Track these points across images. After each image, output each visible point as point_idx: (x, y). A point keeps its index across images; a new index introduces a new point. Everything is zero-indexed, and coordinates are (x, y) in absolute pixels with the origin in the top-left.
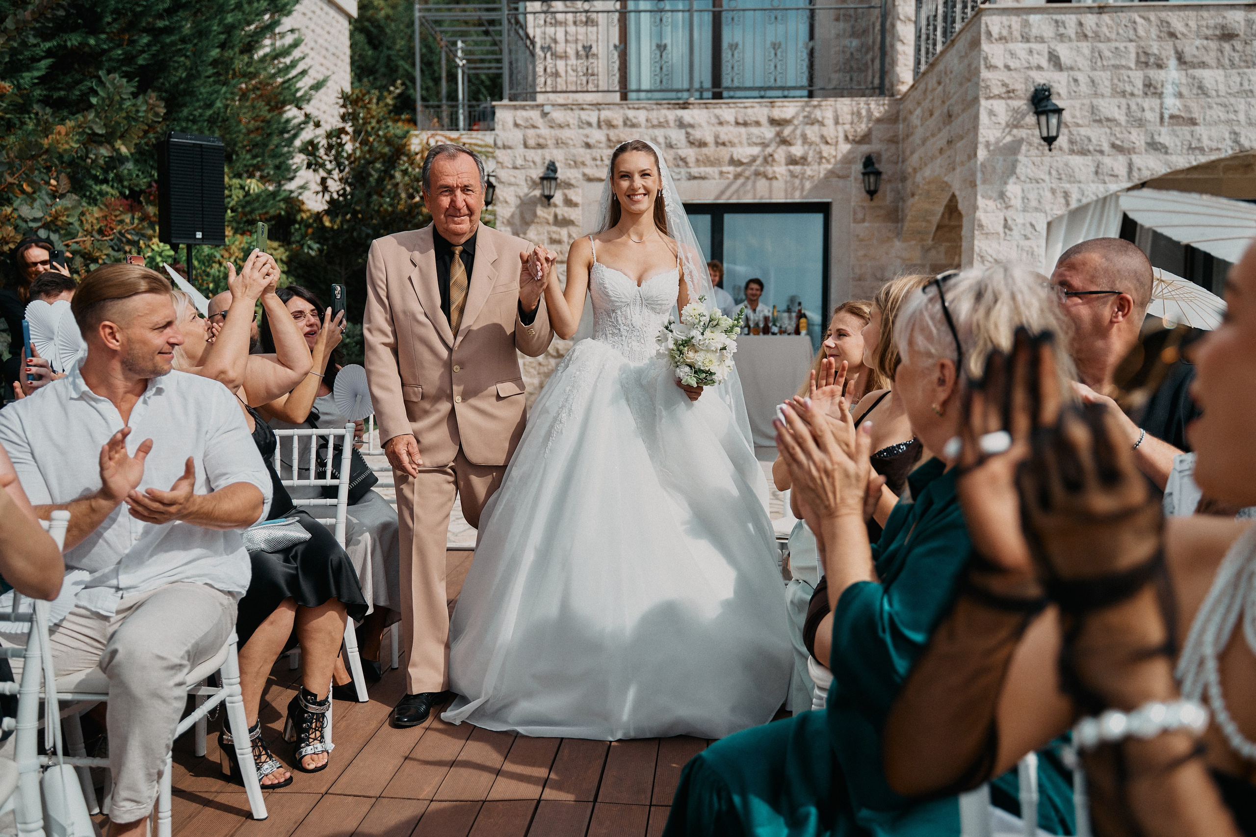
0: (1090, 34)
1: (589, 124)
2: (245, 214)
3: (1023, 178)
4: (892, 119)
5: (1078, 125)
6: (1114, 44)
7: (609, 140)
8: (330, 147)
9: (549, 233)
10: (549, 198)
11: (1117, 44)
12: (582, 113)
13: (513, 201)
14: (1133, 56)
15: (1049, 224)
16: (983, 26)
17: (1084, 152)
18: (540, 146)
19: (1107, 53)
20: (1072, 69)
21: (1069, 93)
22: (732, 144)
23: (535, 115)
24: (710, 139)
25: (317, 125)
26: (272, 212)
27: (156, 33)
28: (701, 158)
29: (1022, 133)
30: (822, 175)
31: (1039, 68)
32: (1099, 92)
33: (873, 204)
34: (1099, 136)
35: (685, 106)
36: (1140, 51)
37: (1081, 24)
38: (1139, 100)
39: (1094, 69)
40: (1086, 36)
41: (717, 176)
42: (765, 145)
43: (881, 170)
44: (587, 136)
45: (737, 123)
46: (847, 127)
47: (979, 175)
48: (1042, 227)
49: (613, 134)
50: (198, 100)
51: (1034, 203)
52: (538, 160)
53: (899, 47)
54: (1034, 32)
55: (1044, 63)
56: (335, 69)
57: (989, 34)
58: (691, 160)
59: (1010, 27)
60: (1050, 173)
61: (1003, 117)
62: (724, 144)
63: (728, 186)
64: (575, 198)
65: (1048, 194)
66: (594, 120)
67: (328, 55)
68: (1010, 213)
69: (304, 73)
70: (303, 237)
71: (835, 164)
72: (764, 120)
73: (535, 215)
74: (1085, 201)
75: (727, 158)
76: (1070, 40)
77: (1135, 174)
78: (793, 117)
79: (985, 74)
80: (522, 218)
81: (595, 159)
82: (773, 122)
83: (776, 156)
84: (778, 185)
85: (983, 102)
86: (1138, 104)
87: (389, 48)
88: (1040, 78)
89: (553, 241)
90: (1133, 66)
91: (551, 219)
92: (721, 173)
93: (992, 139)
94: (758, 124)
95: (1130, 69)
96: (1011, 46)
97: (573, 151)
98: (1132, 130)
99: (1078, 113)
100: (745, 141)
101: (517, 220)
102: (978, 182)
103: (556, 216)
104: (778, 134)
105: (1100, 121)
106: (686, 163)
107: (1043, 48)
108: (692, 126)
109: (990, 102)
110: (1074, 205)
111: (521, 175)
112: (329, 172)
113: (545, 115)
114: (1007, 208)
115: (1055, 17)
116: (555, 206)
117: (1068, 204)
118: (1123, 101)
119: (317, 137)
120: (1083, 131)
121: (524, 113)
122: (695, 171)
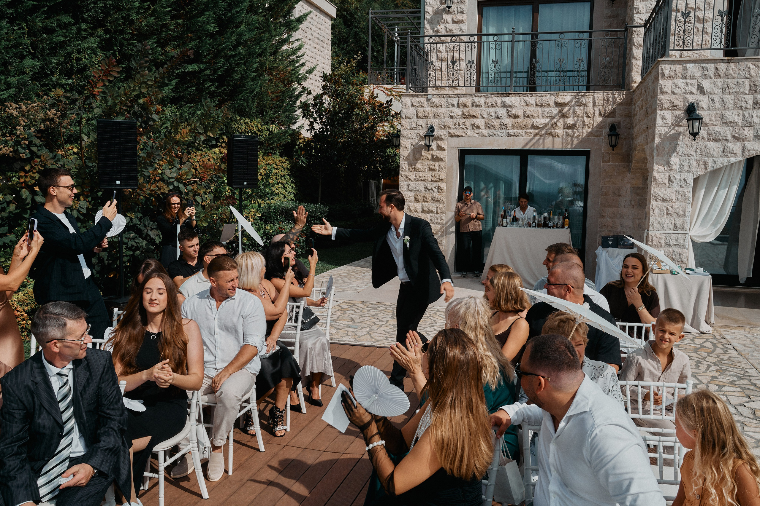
0: (722, 74)
1: (453, 105)
2: (269, 144)
3: (680, 154)
4: (628, 103)
5: (713, 125)
6: (736, 80)
7: (463, 114)
8: (315, 105)
9: (428, 165)
10: (429, 146)
11: (738, 80)
12: (449, 99)
13: (410, 147)
14: (747, 87)
15: (695, 179)
16: (660, 70)
17: (716, 140)
18: (425, 117)
19: (732, 85)
20: (711, 94)
21: (709, 107)
22: (533, 117)
23: (423, 100)
24: (520, 114)
25: (309, 93)
26: (283, 142)
27: (228, 58)
28: (515, 124)
29: (681, 129)
30: (584, 135)
31: (692, 93)
32: (726, 107)
33: (614, 152)
34: (726, 131)
35: (507, 95)
36: (752, 84)
37: (717, 69)
38: (750, 112)
39: (724, 94)
40: (720, 76)
41: (524, 135)
42: (552, 118)
43: (619, 133)
44: (451, 112)
45: (537, 105)
46: (601, 107)
47: (655, 152)
48: (690, 181)
49: (466, 110)
50: (246, 90)
51: (686, 168)
52: (424, 124)
53: (634, 61)
54: (689, 73)
55: (695, 90)
56: (323, 49)
57: (663, 75)
58: (510, 126)
59: (675, 70)
60: (696, 151)
61: (670, 120)
62: (528, 117)
63: (530, 141)
64: (443, 146)
65: (695, 163)
66: (455, 103)
67: (319, 42)
68: (672, 173)
69: (303, 65)
70: (299, 156)
71: (593, 129)
72: (552, 103)
73: (421, 155)
74: (716, 167)
75: (530, 125)
76: (710, 77)
77: (746, 153)
78: (569, 102)
79: (660, 96)
80: (414, 156)
81: (455, 125)
82: (557, 104)
83: (558, 124)
84: (558, 140)
85: (659, 112)
86: (749, 114)
87: (356, 27)
88: (692, 99)
89: (430, 170)
90: (747, 93)
91: (430, 157)
92: (526, 133)
93: (663, 132)
94: (549, 105)
95: (745, 94)
96: (675, 81)
97: (443, 120)
98: (746, 128)
99: (714, 119)
100: (540, 115)
101: (411, 158)
102: (654, 156)
103: (432, 156)
104: (560, 111)
105: (726, 123)
106: (507, 127)
107: (694, 82)
108: (510, 106)
109: (663, 111)
110: (709, 169)
111: (414, 133)
112: (315, 119)
113: (428, 100)
114: (671, 170)
115: (702, 65)
116: (433, 150)
117: (706, 169)
118: (741, 112)
119: (308, 100)
120: (716, 128)
121: (417, 99)
122: (511, 132)
